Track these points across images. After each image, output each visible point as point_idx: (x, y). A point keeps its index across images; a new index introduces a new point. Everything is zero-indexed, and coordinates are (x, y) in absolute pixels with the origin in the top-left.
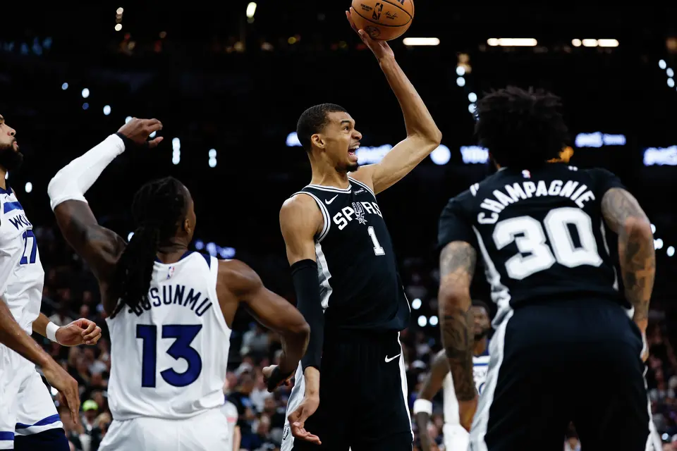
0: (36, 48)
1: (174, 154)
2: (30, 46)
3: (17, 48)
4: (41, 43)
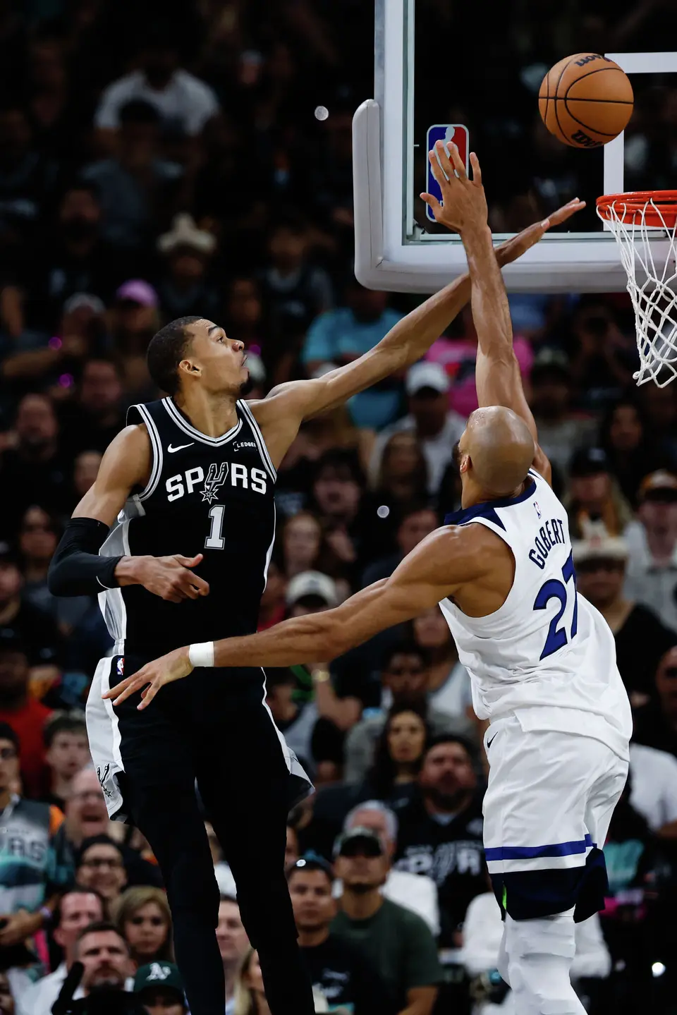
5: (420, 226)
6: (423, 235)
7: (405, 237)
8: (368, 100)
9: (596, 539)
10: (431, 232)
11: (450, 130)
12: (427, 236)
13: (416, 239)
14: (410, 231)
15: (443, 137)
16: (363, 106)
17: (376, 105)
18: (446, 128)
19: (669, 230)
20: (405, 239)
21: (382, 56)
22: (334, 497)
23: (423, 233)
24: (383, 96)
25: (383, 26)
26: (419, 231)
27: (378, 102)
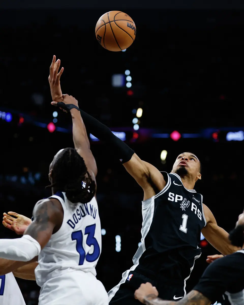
0: (31, 179)
1: (117, 245)
2: (27, 178)
3: (19, 180)
4: (33, 176)
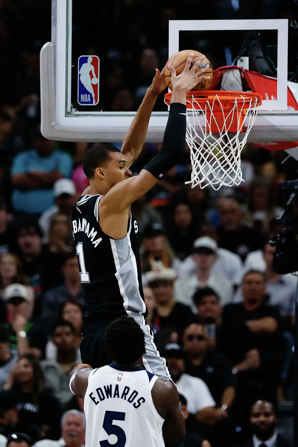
5: (74, 107)
6: (76, 112)
7: (67, 113)
8: (48, 43)
9: (158, 270)
10: (79, 111)
11: (90, 58)
12: (78, 113)
13: (73, 114)
14: (69, 110)
15: (86, 62)
16: (45, 45)
17: (52, 45)
18: (88, 57)
19: (203, 111)
20: (67, 114)
21: (55, 20)
22: (28, 245)
23: (76, 111)
24: (56, 41)
25: (56, 5)
26: (74, 110)
27: (54, 44)
